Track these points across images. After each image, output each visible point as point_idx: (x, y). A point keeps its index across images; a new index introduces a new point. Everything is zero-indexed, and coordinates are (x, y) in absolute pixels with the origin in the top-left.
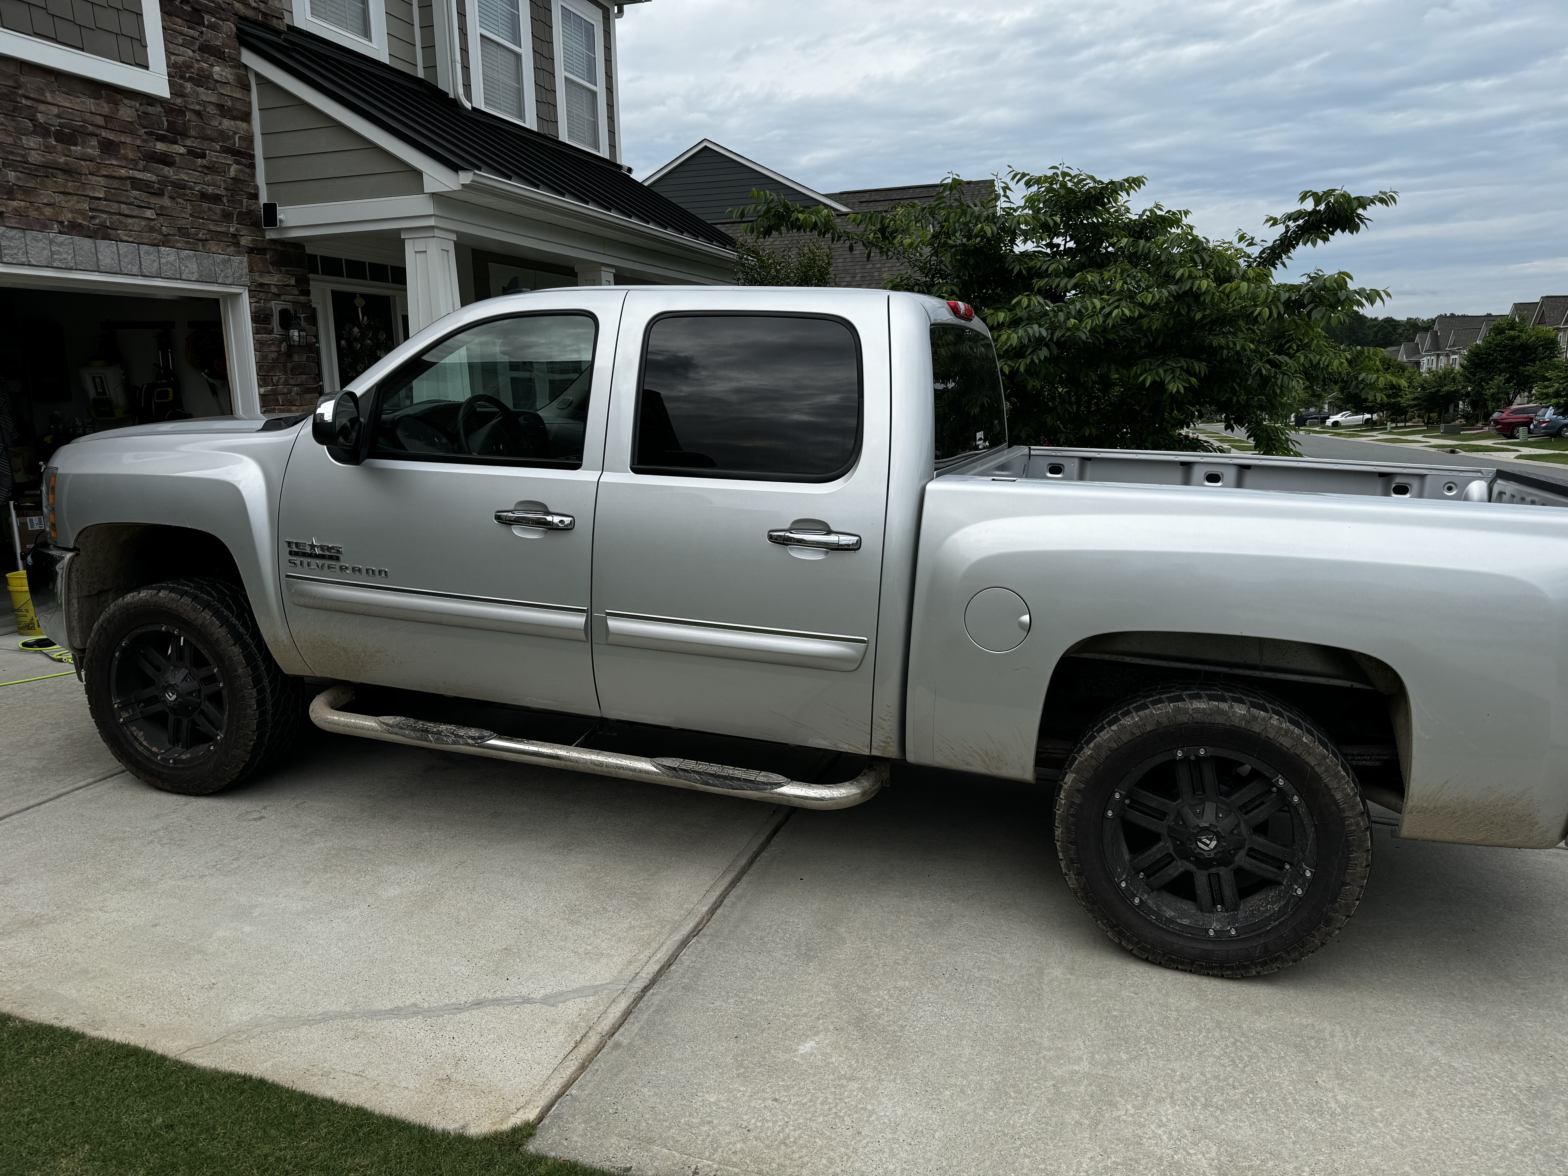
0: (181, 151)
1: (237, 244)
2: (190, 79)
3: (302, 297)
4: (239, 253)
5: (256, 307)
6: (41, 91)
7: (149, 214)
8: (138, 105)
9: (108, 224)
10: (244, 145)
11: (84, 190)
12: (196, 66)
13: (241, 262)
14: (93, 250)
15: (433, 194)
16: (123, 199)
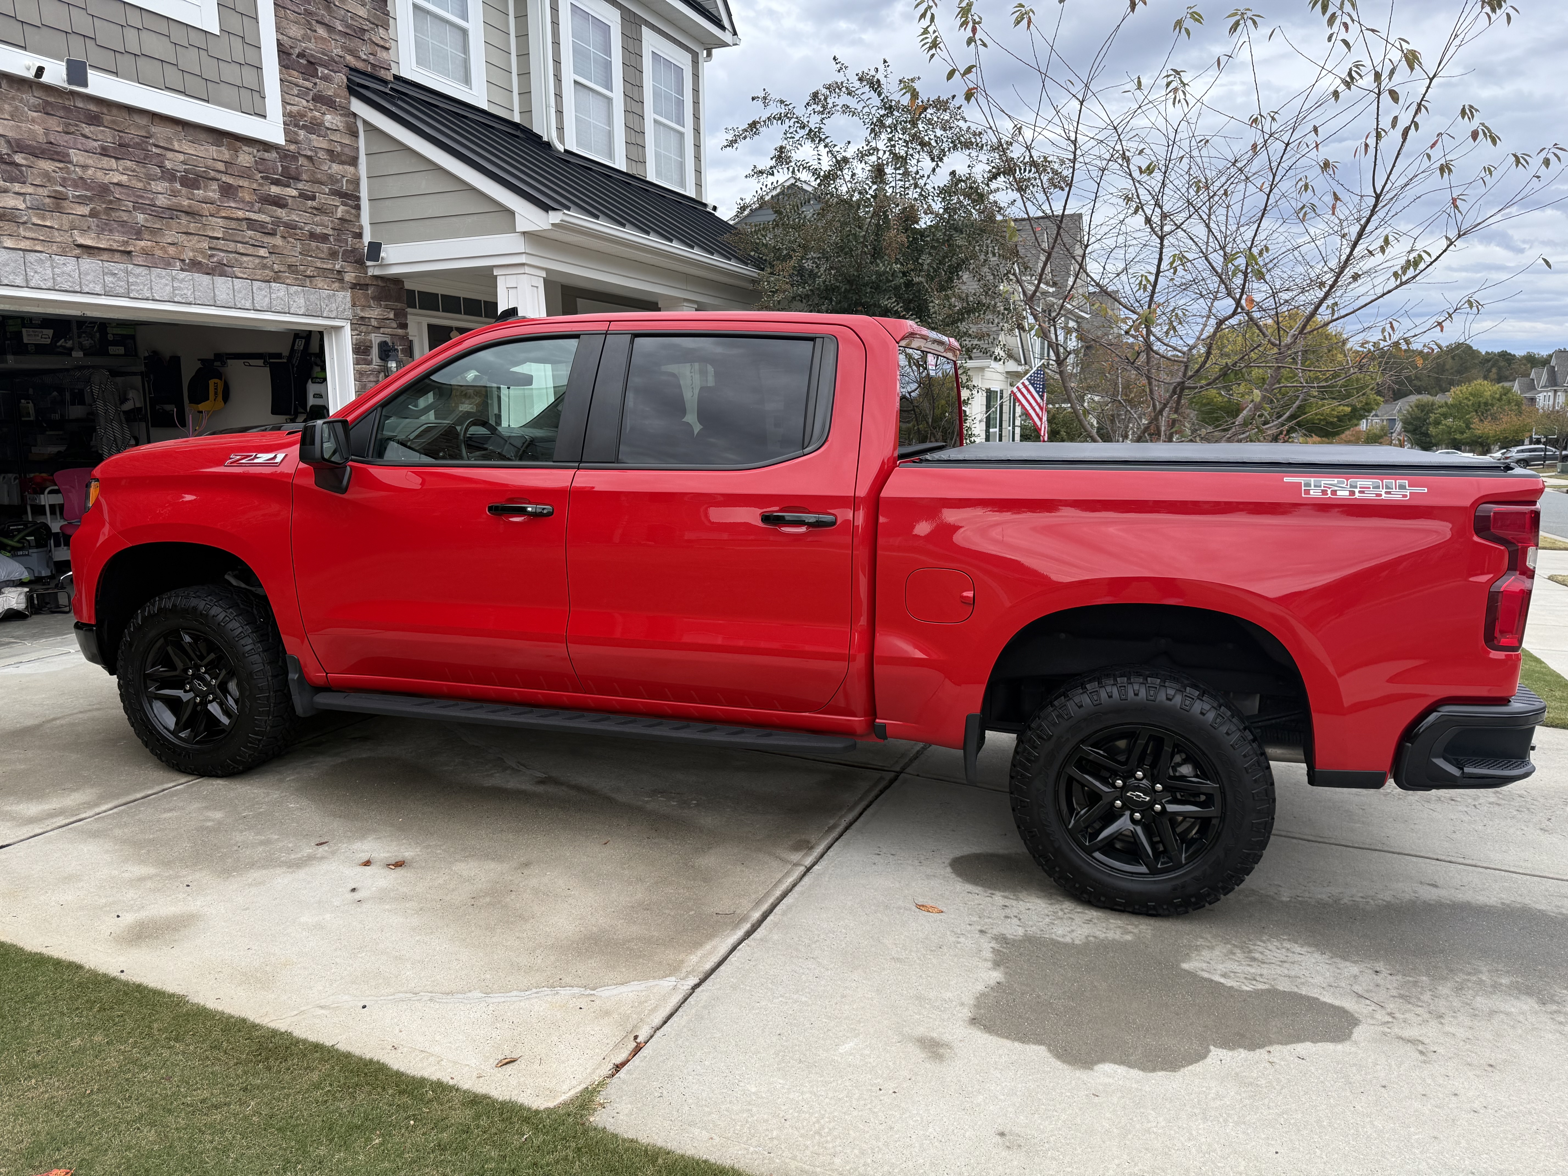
0: (293, 194)
1: (341, 280)
2: (304, 127)
3: (400, 331)
4: (343, 289)
5: (357, 339)
6: (169, 140)
7: (262, 252)
8: (255, 151)
9: (225, 262)
10: (351, 187)
11: (204, 230)
12: (310, 115)
13: (345, 297)
14: (211, 286)
15: (524, 233)
16: (239, 239)
